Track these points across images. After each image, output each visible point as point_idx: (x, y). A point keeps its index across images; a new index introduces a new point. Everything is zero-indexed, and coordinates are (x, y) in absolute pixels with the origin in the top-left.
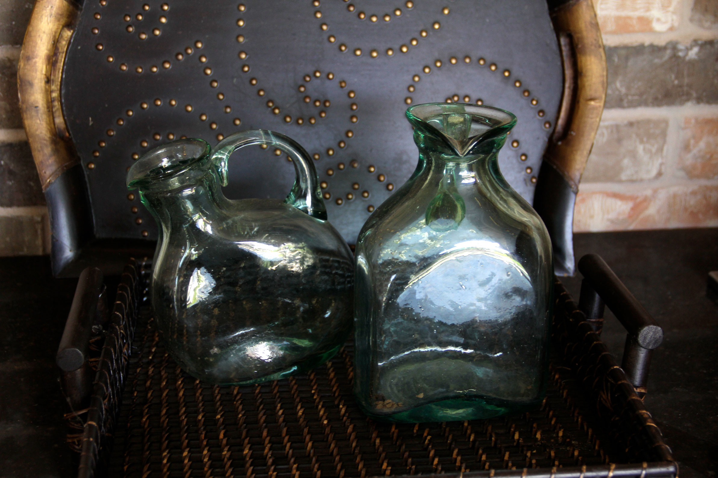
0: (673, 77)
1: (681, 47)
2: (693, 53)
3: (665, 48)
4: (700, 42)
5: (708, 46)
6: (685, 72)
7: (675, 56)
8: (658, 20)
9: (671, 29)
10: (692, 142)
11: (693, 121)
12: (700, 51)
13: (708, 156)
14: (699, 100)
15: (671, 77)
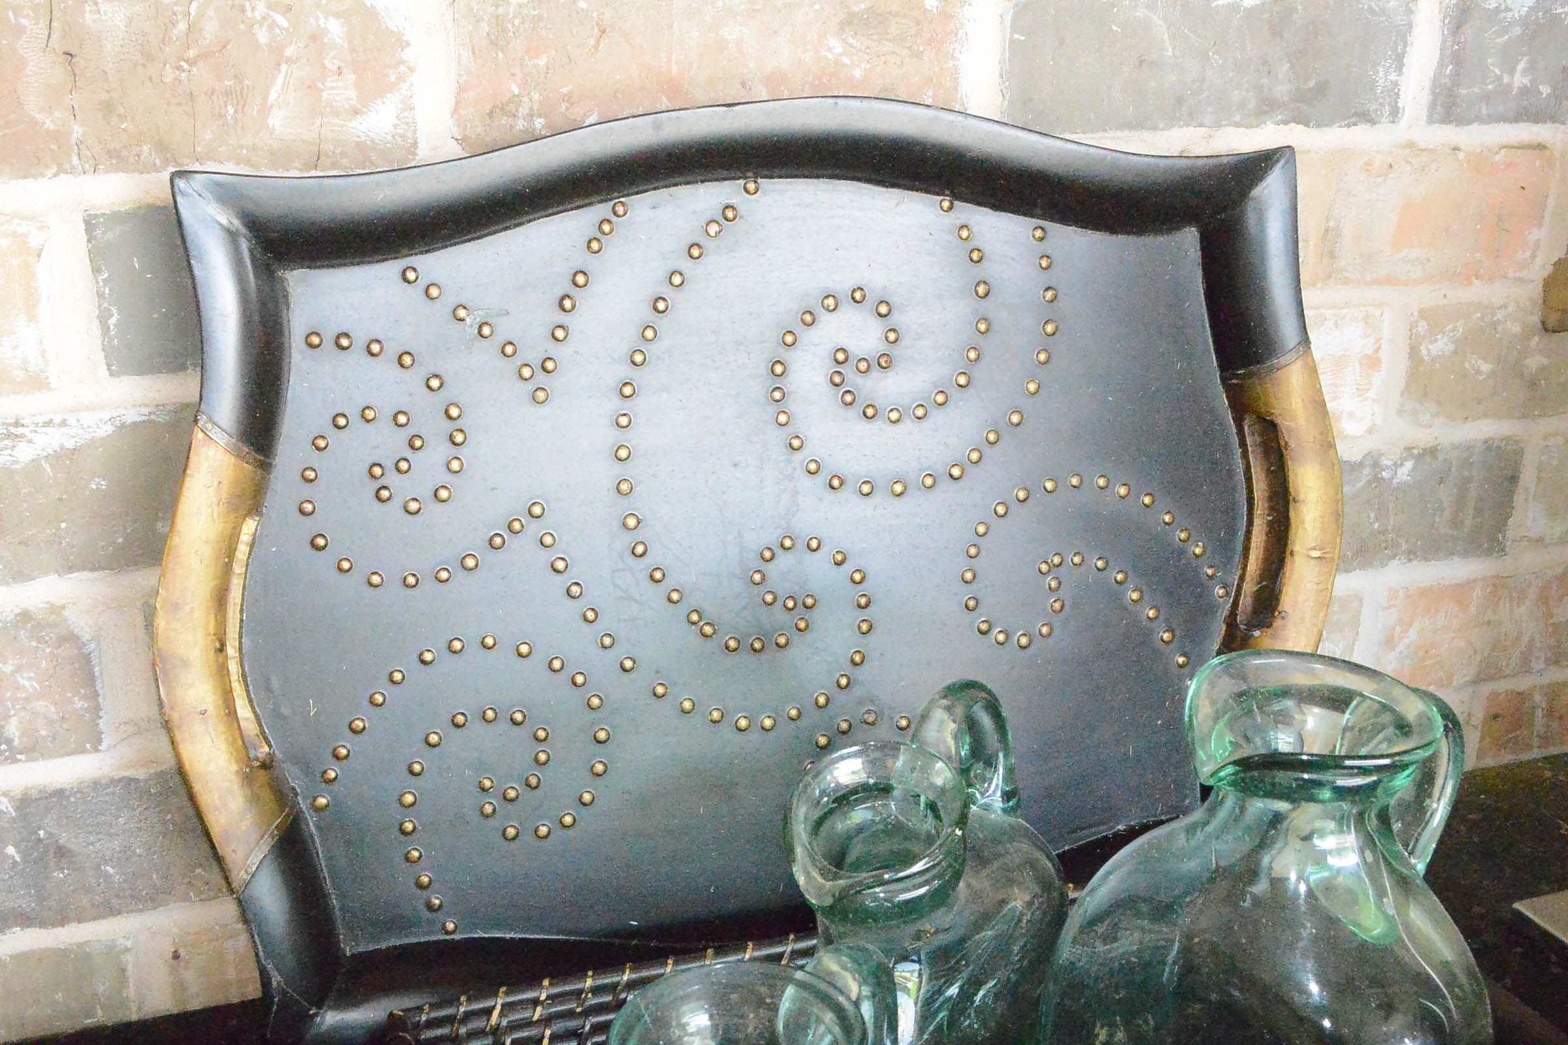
0: (1372, 515)
1: (1386, 462)
2: (1404, 473)
3: (1361, 465)
4: (1416, 452)
5: (1428, 459)
6: (1391, 506)
7: (1376, 479)
8: (1351, 415)
9: (1370, 431)
10: (1398, 629)
11: (1401, 594)
12: (1414, 468)
13: (1421, 653)
14: (1411, 555)
15: (1369, 517)
